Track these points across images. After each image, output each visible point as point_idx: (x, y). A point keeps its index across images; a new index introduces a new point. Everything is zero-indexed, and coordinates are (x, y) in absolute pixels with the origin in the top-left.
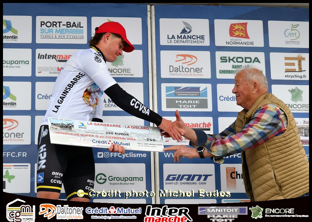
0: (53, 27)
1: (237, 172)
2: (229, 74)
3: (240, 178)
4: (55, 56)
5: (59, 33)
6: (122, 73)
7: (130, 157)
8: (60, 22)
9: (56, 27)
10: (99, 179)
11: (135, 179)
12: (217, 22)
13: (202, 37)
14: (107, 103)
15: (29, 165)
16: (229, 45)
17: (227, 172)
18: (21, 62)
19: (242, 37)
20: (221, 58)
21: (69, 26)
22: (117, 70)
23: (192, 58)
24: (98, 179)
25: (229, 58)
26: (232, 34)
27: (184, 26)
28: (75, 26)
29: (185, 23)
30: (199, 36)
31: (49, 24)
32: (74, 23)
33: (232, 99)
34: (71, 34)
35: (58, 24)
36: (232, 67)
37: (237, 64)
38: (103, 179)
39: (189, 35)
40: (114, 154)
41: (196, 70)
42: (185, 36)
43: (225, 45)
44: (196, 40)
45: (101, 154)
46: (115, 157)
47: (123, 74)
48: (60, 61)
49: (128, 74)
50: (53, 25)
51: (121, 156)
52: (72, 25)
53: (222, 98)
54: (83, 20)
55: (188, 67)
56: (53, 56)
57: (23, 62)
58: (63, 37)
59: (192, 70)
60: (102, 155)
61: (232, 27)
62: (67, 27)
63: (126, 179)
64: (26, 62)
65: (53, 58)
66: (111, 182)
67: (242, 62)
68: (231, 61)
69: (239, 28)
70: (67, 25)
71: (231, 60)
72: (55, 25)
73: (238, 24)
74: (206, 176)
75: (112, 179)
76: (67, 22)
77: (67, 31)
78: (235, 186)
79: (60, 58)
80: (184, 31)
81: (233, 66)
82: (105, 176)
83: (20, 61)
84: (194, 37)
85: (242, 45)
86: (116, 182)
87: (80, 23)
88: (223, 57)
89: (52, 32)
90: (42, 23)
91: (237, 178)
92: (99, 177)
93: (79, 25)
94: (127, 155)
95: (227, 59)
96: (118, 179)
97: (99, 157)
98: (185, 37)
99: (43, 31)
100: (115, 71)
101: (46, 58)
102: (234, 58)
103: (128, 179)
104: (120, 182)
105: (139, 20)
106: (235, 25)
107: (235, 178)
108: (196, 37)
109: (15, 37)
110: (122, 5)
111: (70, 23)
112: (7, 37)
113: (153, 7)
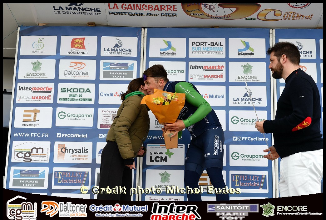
0: (201, 46)
4: (203, 67)
5: (205, 51)
6: (251, 79)
7: (257, 140)
8: (206, 42)
9: (203, 46)
11: (260, 156)
12: (321, 41)
13: (310, 53)
14: (240, 101)
15: (184, 145)
22: (247, 76)
23: (303, 68)
24: (233, 156)
27: (297, 44)
28: (217, 45)
29: (298, 42)
30: (308, 52)
31: (198, 44)
32: (216, 43)
34: (214, 51)
35: (205, 43)
38: (237, 156)
40: (245, 138)
44: (306, 54)
45: (235, 138)
46: (245, 140)
48: (206, 70)
49: (255, 80)
50: (201, 44)
51: (250, 140)
52: (214, 44)
54: (223, 41)
56: (201, 67)
57: (180, 71)
58: (208, 53)
60: (236, 138)
62: (211, 46)
63: (254, 156)
64: (182, 71)
65: (201, 69)
66: (243, 158)
70: (211, 44)
72: (203, 44)
75: (244, 156)
76: (211, 42)
77: (211, 48)
79: (206, 69)
82: (238, 154)
83: (177, 71)
84: (304, 53)
86: (246, 158)
87: (220, 42)
89: (200, 49)
90: (193, 43)
92: (234, 155)
93: (220, 44)
94: (255, 139)
96: (248, 156)
97: (234, 140)
99: (193, 49)
101: (196, 68)
103: (255, 156)
104: (249, 158)
105: (263, 40)
108: (306, 53)
109: (174, 54)
110: (251, 29)
111: (213, 43)
112: (169, 54)
113: (274, 30)
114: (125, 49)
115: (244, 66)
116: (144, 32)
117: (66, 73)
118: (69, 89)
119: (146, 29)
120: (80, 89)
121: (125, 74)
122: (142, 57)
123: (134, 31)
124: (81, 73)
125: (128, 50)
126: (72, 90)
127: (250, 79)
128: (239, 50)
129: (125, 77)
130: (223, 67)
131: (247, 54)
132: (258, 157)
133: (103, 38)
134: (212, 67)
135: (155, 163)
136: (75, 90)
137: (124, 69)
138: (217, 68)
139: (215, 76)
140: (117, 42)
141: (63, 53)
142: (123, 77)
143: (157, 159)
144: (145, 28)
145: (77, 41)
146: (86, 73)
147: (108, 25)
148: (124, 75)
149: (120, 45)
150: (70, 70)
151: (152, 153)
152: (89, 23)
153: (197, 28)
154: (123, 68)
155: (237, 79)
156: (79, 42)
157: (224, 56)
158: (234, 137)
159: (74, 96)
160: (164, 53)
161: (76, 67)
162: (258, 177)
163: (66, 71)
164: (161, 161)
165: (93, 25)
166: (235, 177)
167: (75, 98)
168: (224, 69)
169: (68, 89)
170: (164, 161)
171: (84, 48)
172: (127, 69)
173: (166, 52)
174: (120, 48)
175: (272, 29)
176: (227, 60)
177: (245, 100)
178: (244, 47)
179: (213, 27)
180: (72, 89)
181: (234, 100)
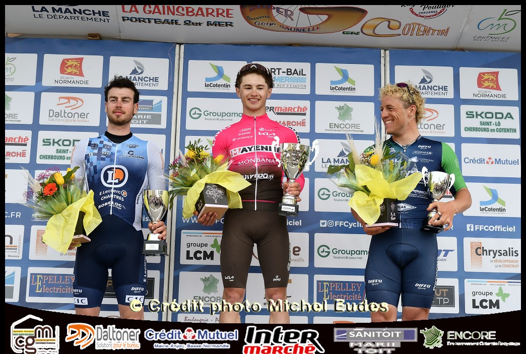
1: (483, 247)
2: (477, 132)
3: (487, 255)
4: (273, 108)
5: (278, 82)
7: (358, 226)
8: (279, 69)
9: (275, 74)
10: (322, 252)
11: (363, 252)
12: (462, 70)
13: (445, 88)
14: (332, 164)
16: (477, 98)
17: (471, 247)
18: (233, 114)
19: (492, 88)
20: (467, 112)
21: (290, 73)
22: (344, 125)
23: (432, 113)
24: (320, 252)
25: (477, 112)
26: (480, 85)
27: (424, 75)
29: (425, 71)
30: (441, 87)
32: (295, 70)
33: (479, 162)
34: (292, 83)
36: (479, 123)
37: (486, 120)
38: (326, 252)
39: (430, 85)
40: (339, 223)
41: (437, 127)
42: (424, 86)
43: (472, 97)
44: (438, 91)
45: (324, 223)
46: (340, 226)
47: (352, 130)
48: (278, 114)
49: (357, 130)
51: (348, 226)
52: (293, 72)
53: (467, 160)
54: (306, 67)
55: (428, 123)
56: (271, 107)
57: (236, 114)
58: (282, 86)
59: (432, 126)
60: (326, 223)
61: (480, 77)
62: (287, 74)
63: (353, 252)
65: (270, 111)
66: (335, 255)
67: (492, 117)
68: (479, 117)
69: (489, 78)
70: (288, 72)
71: (479, 115)
72: (274, 72)
73: (488, 73)
74: (447, 252)
75: (337, 252)
76: (287, 69)
77: (287, 79)
78: (481, 264)
79: (278, 111)
80: (423, 81)
81: (481, 122)
82: (329, 249)
84: (435, 88)
85: (492, 98)
86: (340, 255)
87: (302, 69)
88: (470, 112)
91: (483, 255)
92: (321, 249)
93: (301, 73)
95: (475, 114)
96: (343, 252)
97: (321, 226)
98: (424, 88)
100: (342, 126)
102: (482, 113)
103: (356, 252)
104: (346, 255)
105: (371, 68)
106: (484, 74)
107: (481, 255)
108: (438, 88)
109: (227, 86)
110: (351, 50)
111: (291, 70)
112: (219, 86)
113: (388, 52)
114: (148, 78)
115: (340, 108)
116: (180, 51)
117: (51, 115)
118: (56, 141)
119: (182, 47)
120: (74, 141)
121: (148, 118)
122: (175, 90)
123: (163, 49)
124: (76, 115)
125: (153, 80)
126: (60, 143)
127: (349, 129)
128: (332, 83)
129: (147, 123)
130: (306, 109)
131: (344, 89)
132: (359, 254)
133: (113, 60)
134: (289, 108)
135: (194, 262)
136: (67, 143)
137: (146, 110)
138: (296, 110)
139: (294, 124)
140: (136, 66)
141: (47, 82)
142: (145, 123)
143: (198, 255)
144: (182, 44)
145: (69, 63)
146: (85, 115)
147: (122, 38)
148: (146, 119)
149: (140, 71)
150: (57, 109)
151: (189, 245)
152: (90, 35)
153: (265, 46)
154: (145, 107)
155: (329, 129)
156: (73, 65)
157: (307, 91)
158: (323, 221)
159: (64, 151)
160: (211, 85)
161: (68, 105)
162: (359, 285)
163: (51, 112)
164: (204, 259)
165: (96, 38)
166: (323, 285)
167: (66, 155)
168: (308, 112)
169: (54, 140)
170: (208, 258)
171: (81, 74)
172: (151, 109)
173: (214, 83)
174: (140, 76)
175: (385, 50)
176: (313, 97)
177: (340, 162)
178: (340, 77)
179: (291, 45)
180: (60, 140)
181: (323, 162)
